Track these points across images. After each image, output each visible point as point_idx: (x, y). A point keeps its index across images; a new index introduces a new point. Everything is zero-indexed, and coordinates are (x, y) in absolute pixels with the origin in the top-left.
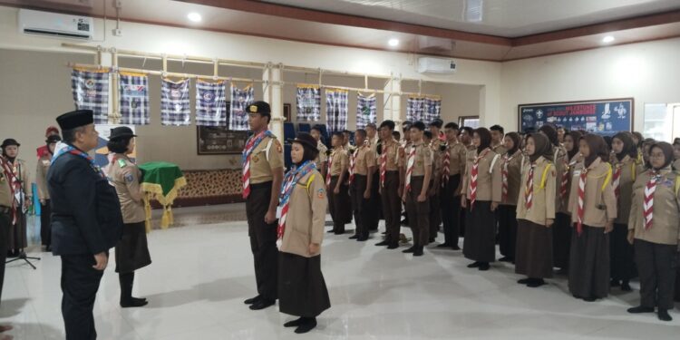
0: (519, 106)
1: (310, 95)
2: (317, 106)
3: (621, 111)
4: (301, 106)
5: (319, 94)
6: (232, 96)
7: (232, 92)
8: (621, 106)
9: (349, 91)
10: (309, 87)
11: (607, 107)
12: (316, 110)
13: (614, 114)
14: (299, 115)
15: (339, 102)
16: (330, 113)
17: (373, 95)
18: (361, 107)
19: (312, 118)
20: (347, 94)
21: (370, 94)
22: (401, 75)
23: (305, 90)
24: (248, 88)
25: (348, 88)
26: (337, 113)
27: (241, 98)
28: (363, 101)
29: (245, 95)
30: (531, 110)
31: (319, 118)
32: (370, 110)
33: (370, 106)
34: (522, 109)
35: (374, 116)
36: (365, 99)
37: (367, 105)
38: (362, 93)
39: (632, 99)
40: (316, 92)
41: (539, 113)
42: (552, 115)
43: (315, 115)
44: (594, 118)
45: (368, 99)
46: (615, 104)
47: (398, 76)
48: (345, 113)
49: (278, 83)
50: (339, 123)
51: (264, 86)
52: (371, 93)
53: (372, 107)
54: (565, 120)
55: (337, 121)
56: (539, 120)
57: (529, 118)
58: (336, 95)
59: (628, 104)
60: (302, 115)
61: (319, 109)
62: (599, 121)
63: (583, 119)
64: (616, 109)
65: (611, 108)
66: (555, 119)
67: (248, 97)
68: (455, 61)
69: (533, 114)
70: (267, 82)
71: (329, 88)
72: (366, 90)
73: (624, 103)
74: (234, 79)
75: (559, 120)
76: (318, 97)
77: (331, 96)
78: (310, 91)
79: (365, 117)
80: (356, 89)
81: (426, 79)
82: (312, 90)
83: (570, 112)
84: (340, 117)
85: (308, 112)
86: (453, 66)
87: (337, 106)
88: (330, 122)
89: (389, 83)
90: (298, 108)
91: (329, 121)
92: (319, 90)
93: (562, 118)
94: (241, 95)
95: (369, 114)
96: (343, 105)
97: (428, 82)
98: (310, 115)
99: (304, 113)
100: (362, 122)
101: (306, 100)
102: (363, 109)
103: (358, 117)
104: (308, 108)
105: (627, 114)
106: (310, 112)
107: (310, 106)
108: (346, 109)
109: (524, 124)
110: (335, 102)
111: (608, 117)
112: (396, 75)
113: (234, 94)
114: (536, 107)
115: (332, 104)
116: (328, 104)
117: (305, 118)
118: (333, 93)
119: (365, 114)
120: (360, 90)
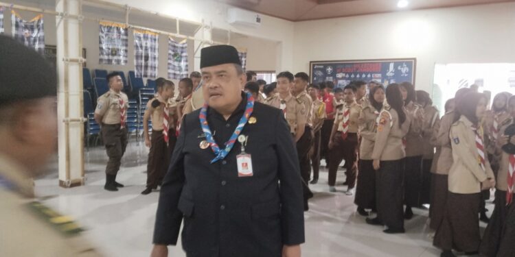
0: (311, 62)
1: (115, 35)
2: (124, 48)
3: (404, 70)
4: (104, 46)
5: (126, 34)
6: (14, 28)
7: (14, 22)
8: (405, 65)
9: (159, 34)
10: (114, 25)
11: (392, 66)
12: (122, 52)
13: (397, 72)
14: (102, 57)
15: (149, 45)
16: (138, 57)
17: (184, 41)
18: (172, 53)
19: (118, 61)
20: (157, 38)
21: (182, 39)
22: (211, 23)
23: (109, 28)
24: (36, 19)
25: (158, 31)
26: (147, 58)
27: (27, 31)
28: (175, 46)
29: (32, 29)
30: (322, 67)
31: (126, 62)
32: (181, 57)
33: (182, 52)
34: (314, 65)
35: (185, 64)
36: (176, 45)
37: (179, 51)
38: (173, 37)
39: (415, 59)
40: (122, 31)
41: (329, 69)
42: (341, 72)
43: (122, 58)
44: (380, 75)
45: (180, 45)
46: (398, 63)
47: (208, 24)
48: (155, 58)
49: (76, 18)
50: (149, 69)
51: (58, 19)
52: (184, 39)
53: (184, 54)
54: (353, 76)
55: (146, 67)
56: (329, 76)
57: (320, 73)
58: (146, 37)
59: (411, 63)
60: (106, 57)
61: (126, 51)
62: (384, 77)
63: (369, 76)
64: (399, 68)
65: (395, 67)
66: (344, 75)
67: (36, 31)
68: (261, 16)
69: (324, 70)
70: (62, 15)
71: (137, 29)
72: (178, 35)
73: (406, 63)
74: (16, 6)
75: (347, 76)
76: (125, 37)
77: (140, 38)
78: (115, 31)
79: (176, 64)
80: (167, 33)
81: (235, 30)
82: (118, 29)
83: (357, 69)
84: (150, 62)
85: (113, 55)
86: (258, 20)
87: (146, 49)
88: (139, 67)
89: (200, 31)
90: (101, 49)
91: (137, 66)
92: (126, 30)
93: (350, 74)
94: (26, 27)
95: (180, 61)
96: (153, 49)
97: (236, 33)
98: (115, 58)
99: (108, 55)
100: (173, 69)
101: (111, 40)
102: (175, 55)
103: (169, 64)
104: (112, 50)
105: (409, 73)
106: (115, 54)
107: (116, 47)
108: (157, 54)
109: (315, 79)
110: (144, 45)
111: (392, 74)
112: (207, 23)
113: (17, 26)
114: (326, 64)
115: (141, 47)
116: (137, 47)
117: (109, 61)
118: (142, 36)
119: (176, 60)
120: (171, 34)
